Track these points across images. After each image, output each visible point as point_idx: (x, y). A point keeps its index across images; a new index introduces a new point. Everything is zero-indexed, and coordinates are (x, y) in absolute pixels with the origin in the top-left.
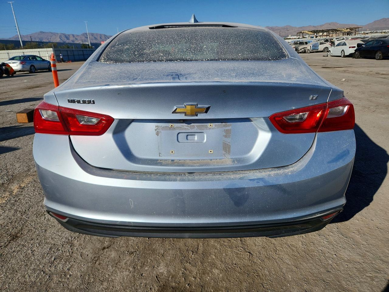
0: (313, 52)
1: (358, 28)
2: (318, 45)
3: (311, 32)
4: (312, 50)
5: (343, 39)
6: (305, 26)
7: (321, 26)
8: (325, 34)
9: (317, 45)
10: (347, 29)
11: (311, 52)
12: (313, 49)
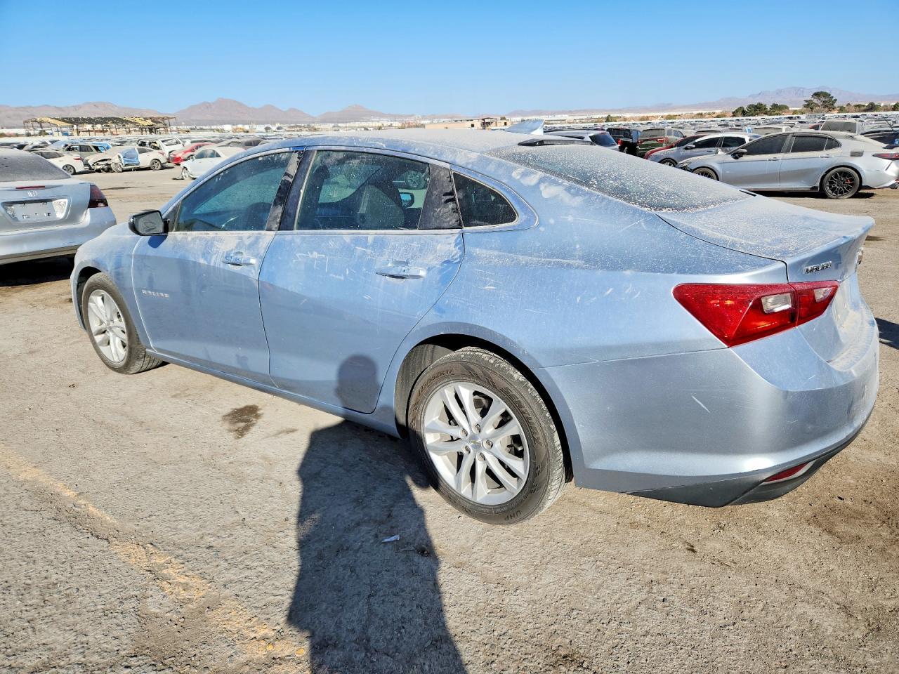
0: (130, 170)
1: (168, 118)
2: (135, 154)
3: (63, 120)
4: (126, 165)
5: (177, 143)
6: (33, 105)
7: (76, 108)
8: (99, 127)
9: (133, 153)
10: (145, 119)
11: (123, 171)
12: (127, 163)
